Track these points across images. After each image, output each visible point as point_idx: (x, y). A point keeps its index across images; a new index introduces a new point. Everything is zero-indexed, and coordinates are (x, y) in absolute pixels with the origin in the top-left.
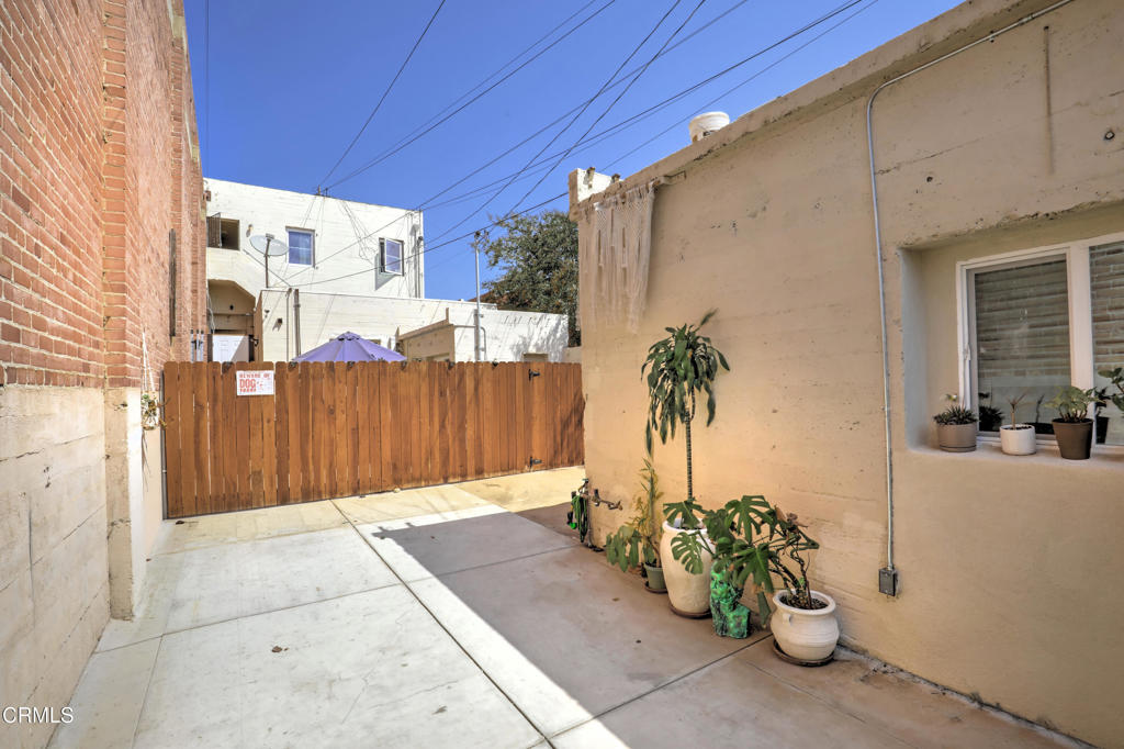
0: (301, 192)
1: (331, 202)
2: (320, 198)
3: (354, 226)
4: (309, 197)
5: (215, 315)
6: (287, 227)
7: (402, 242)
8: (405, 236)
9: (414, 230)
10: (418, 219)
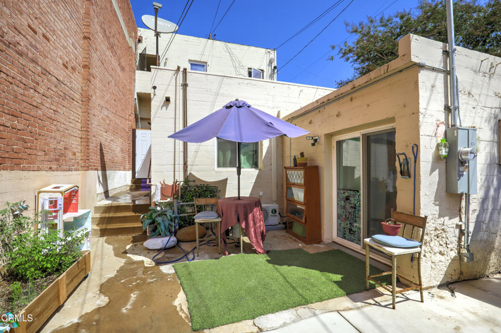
0: (199, 37)
1: (218, 43)
2: (210, 41)
3: (232, 59)
4: (203, 40)
5: (141, 119)
6: (189, 60)
7: (263, 71)
8: (264, 66)
9: (271, 62)
10: (273, 55)
